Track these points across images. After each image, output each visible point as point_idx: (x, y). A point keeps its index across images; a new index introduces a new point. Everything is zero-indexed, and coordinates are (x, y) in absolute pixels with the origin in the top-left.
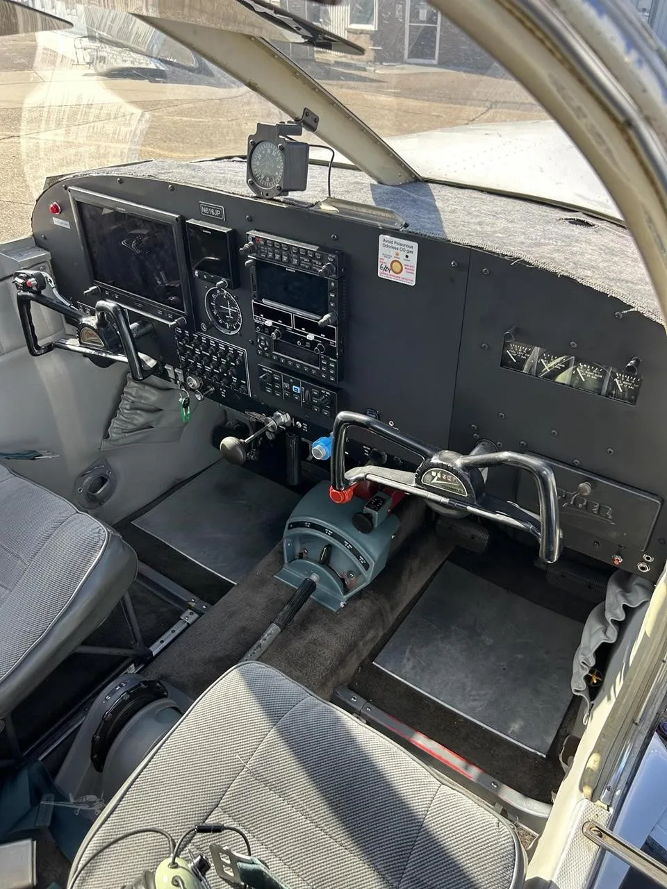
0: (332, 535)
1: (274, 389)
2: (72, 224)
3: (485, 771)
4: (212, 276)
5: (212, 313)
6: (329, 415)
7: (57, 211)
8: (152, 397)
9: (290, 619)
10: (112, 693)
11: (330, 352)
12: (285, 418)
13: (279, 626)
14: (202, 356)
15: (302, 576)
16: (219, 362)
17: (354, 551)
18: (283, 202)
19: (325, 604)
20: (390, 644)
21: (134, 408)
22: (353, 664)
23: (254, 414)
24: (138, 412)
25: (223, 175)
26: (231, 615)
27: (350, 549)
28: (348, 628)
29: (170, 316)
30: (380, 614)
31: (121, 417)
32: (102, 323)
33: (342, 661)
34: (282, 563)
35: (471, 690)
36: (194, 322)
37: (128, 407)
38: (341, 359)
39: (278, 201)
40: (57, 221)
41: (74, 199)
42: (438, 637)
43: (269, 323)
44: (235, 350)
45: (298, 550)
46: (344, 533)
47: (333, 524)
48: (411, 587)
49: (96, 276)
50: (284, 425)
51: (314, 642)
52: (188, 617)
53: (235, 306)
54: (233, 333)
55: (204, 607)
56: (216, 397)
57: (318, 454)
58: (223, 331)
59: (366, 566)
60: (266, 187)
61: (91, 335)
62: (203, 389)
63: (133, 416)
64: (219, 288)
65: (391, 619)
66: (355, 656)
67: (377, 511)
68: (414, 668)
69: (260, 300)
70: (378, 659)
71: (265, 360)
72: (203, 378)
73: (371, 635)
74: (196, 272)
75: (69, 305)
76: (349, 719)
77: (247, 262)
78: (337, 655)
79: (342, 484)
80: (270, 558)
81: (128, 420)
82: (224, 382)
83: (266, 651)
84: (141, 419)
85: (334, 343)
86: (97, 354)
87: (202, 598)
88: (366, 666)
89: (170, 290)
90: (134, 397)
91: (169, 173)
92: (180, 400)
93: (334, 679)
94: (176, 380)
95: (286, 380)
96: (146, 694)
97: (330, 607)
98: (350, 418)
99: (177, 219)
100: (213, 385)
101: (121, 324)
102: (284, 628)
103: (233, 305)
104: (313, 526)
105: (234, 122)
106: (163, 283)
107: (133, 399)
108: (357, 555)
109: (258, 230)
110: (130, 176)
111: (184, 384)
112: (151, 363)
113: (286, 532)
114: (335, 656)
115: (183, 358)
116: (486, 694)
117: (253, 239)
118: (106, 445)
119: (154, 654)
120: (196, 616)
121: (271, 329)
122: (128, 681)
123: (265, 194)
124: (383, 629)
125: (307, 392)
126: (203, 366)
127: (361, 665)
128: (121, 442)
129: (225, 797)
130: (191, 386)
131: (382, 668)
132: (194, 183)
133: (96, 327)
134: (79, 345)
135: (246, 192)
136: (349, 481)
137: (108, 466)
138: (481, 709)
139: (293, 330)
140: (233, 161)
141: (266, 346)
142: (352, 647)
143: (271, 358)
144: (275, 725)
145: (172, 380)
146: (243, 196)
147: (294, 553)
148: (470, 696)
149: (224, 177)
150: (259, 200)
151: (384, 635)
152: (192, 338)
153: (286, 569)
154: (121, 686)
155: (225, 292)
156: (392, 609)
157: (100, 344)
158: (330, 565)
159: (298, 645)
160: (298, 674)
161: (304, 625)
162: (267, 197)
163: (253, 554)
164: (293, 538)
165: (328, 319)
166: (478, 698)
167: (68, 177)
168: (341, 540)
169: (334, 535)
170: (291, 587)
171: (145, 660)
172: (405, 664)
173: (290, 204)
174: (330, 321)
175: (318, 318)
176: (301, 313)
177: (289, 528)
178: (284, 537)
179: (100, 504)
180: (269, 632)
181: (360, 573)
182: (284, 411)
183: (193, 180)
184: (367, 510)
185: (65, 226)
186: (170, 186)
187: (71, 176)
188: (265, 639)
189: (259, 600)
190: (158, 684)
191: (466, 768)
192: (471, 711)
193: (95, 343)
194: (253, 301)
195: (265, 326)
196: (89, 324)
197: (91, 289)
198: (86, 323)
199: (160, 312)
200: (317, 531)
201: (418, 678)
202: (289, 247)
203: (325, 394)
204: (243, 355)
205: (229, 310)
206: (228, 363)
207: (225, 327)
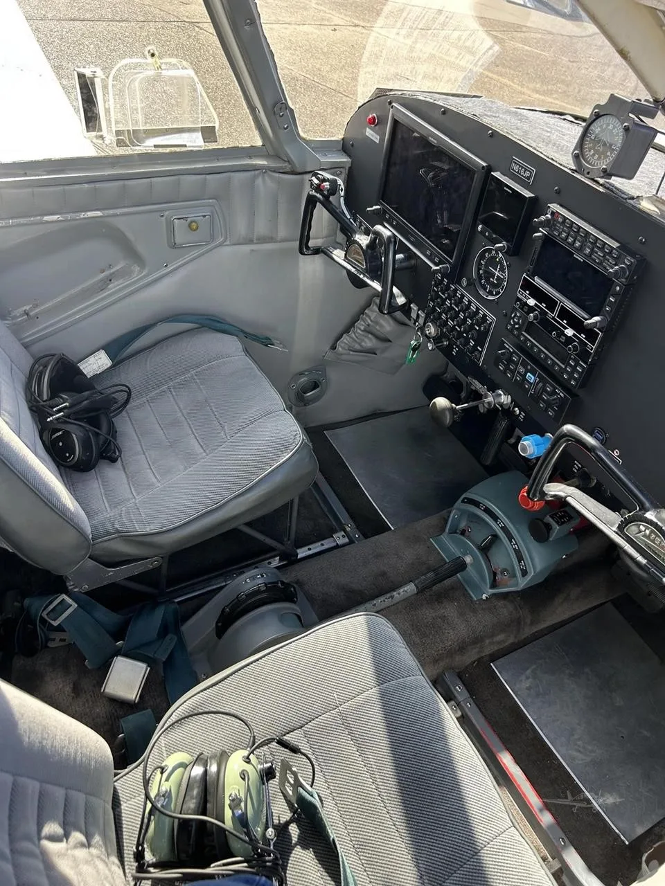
0: (502, 528)
1: (507, 368)
2: (382, 140)
3: (558, 823)
4: (494, 236)
5: (479, 271)
6: (553, 417)
7: (373, 123)
8: (387, 325)
9: (429, 587)
10: (253, 578)
11: (584, 355)
12: (505, 399)
13: (417, 588)
14: (451, 308)
15: (458, 554)
16: (465, 320)
17: (518, 553)
18: (601, 185)
19: (468, 589)
20: (515, 655)
21: (368, 331)
22: (471, 656)
23: (477, 383)
24: (370, 336)
25: (549, 134)
26: (379, 556)
27: (515, 549)
28: (483, 621)
29: (437, 260)
30: (518, 622)
31: (353, 335)
32: (372, 245)
33: (462, 648)
34: (443, 530)
35: (579, 739)
36: (456, 274)
37: (362, 328)
38: (591, 367)
39: (597, 182)
40: (369, 132)
41: (393, 116)
42: (567, 672)
43: (532, 302)
44: (485, 316)
45: (463, 525)
46: (515, 532)
47: (508, 517)
48: (560, 611)
49: (383, 196)
50: (501, 405)
51: (444, 618)
52: (340, 538)
53: (504, 272)
54: (490, 298)
55: (357, 536)
56: (446, 351)
57: (524, 449)
58: (481, 293)
59: (524, 573)
60: (590, 164)
61: (358, 254)
62: (437, 340)
63: (363, 338)
64: (497, 250)
65: (528, 631)
66: (477, 650)
67: (559, 525)
68: (528, 689)
69: (532, 276)
70: (498, 662)
71: (512, 337)
72: (442, 330)
73: (500, 637)
74: (480, 227)
75: (349, 217)
76: (449, 716)
77: (536, 234)
78: (460, 641)
79: (538, 495)
80: (433, 520)
81: (356, 339)
82: (460, 342)
83: (396, 604)
84: (369, 343)
85: (592, 348)
86: (356, 273)
87: (358, 527)
88: (483, 665)
89: (448, 233)
90: (371, 320)
91: (495, 117)
92: (412, 342)
93: (447, 661)
94: (416, 321)
95: (524, 365)
96: (279, 593)
97: (471, 594)
98: (577, 435)
99: (483, 167)
100: (449, 340)
101: (389, 252)
102: (421, 591)
103: (502, 270)
104: (488, 511)
105: (575, 64)
106: (442, 223)
107: (369, 321)
108: (520, 558)
109: (561, 205)
110: (455, 110)
111: (422, 329)
112: (401, 300)
113: (458, 504)
114: (457, 641)
115: (431, 304)
116: (592, 751)
117: (553, 213)
118: (330, 355)
119: (299, 557)
120: (346, 540)
121: (531, 309)
122: (269, 575)
123: (585, 172)
124: (516, 637)
125: (541, 384)
126: (447, 319)
127: (479, 660)
128: (344, 357)
129: (310, 724)
130: (427, 332)
131: (497, 673)
132: (516, 136)
133: (364, 248)
134: (343, 258)
135: (565, 161)
136: (546, 494)
137: (325, 375)
138: (580, 762)
139: (553, 318)
140: (564, 119)
141: (518, 323)
142: (477, 641)
143: (518, 337)
144: (379, 685)
145: (412, 320)
146: (561, 165)
147: (458, 526)
148: (576, 744)
149: (549, 137)
150: (575, 175)
151: (512, 644)
152: (448, 287)
153: (444, 537)
154: (262, 576)
155: (500, 255)
156: (532, 623)
157: (363, 265)
158: (489, 554)
159: (428, 614)
160: (417, 640)
161: (441, 598)
162: (588, 176)
163: (418, 508)
164: (463, 512)
165: (596, 322)
166: (582, 750)
167: (396, 92)
168: (510, 537)
169: (504, 529)
170: (442, 557)
171: (290, 560)
172: (521, 681)
173: (608, 188)
174: (598, 324)
175: (586, 317)
176: (569, 305)
177: (463, 501)
178: (455, 507)
179: (305, 405)
180: (406, 589)
181: (514, 576)
182: (507, 393)
183: (516, 131)
184: (549, 519)
185: (375, 141)
186: (490, 132)
187: (400, 93)
188: (399, 594)
189: (409, 554)
190: (292, 589)
191: (541, 810)
192: (571, 760)
193: (359, 262)
194: (524, 275)
195: (526, 304)
196: (360, 242)
197: (374, 207)
198: (358, 240)
199: (428, 252)
200: (488, 517)
201: (529, 700)
202: (587, 233)
203: (559, 394)
204: (491, 323)
205: (497, 273)
206: (472, 324)
207: (485, 289)
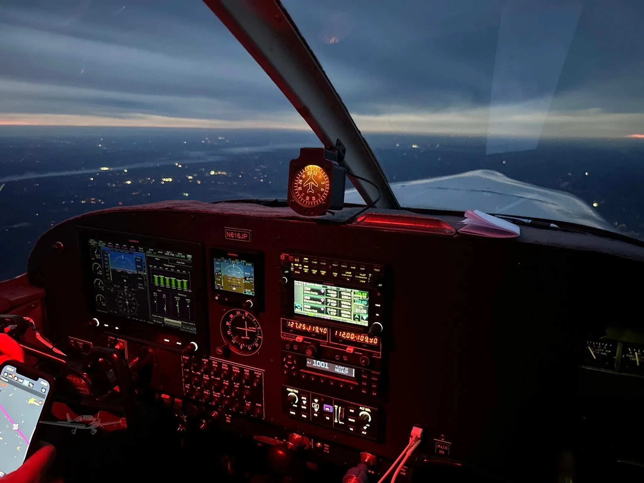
1: (299, 410)
6: (368, 434)
14: (211, 381)
16: (231, 386)
23: (265, 438)
43: (299, 339)
44: (251, 372)
53: (256, 326)
54: (251, 354)
56: (219, 423)
58: (238, 353)
71: (292, 379)
85: (378, 353)
115: (187, 386)
121: (301, 345)
125: (341, 410)
126: (211, 392)
139: (328, 344)
141: (293, 365)
143: (298, 377)
152: (200, 363)
155: (246, 312)
194: (282, 318)
195: (294, 343)
203: (364, 411)
204: (261, 376)
205: (246, 329)
206: (241, 386)
207: (238, 347)
